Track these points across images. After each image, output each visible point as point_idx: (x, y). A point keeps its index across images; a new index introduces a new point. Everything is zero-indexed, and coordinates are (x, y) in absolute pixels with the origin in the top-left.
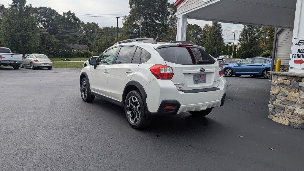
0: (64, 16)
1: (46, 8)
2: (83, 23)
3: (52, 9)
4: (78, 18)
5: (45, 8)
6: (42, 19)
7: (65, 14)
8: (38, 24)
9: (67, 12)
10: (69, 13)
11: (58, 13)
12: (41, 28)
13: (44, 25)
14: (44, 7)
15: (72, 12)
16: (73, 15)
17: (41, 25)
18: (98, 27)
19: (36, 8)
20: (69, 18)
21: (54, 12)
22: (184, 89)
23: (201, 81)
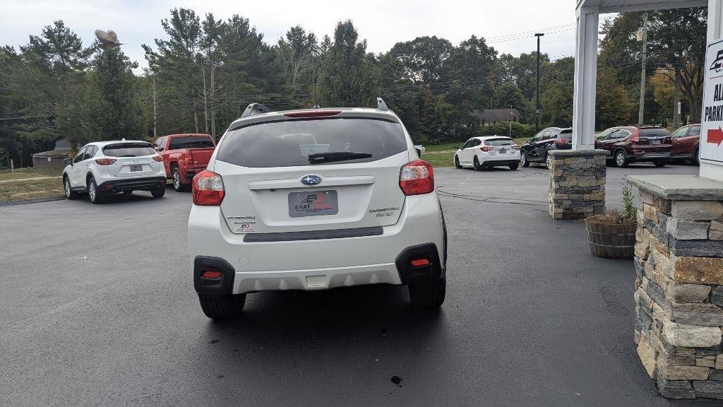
0: (462, 49)
1: (427, 38)
2: (510, 57)
3: (439, 38)
4: (492, 48)
5: (425, 40)
6: (419, 62)
7: (465, 44)
8: (412, 76)
9: (467, 38)
10: (473, 41)
11: (451, 46)
12: (419, 83)
13: (425, 75)
14: (424, 38)
15: (479, 38)
16: (482, 43)
17: (417, 76)
18: (548, 60)
19: (408, 43)
20: (473, 51)
21: (441, 45)
22: (256, 229)
23: (315, 210)
